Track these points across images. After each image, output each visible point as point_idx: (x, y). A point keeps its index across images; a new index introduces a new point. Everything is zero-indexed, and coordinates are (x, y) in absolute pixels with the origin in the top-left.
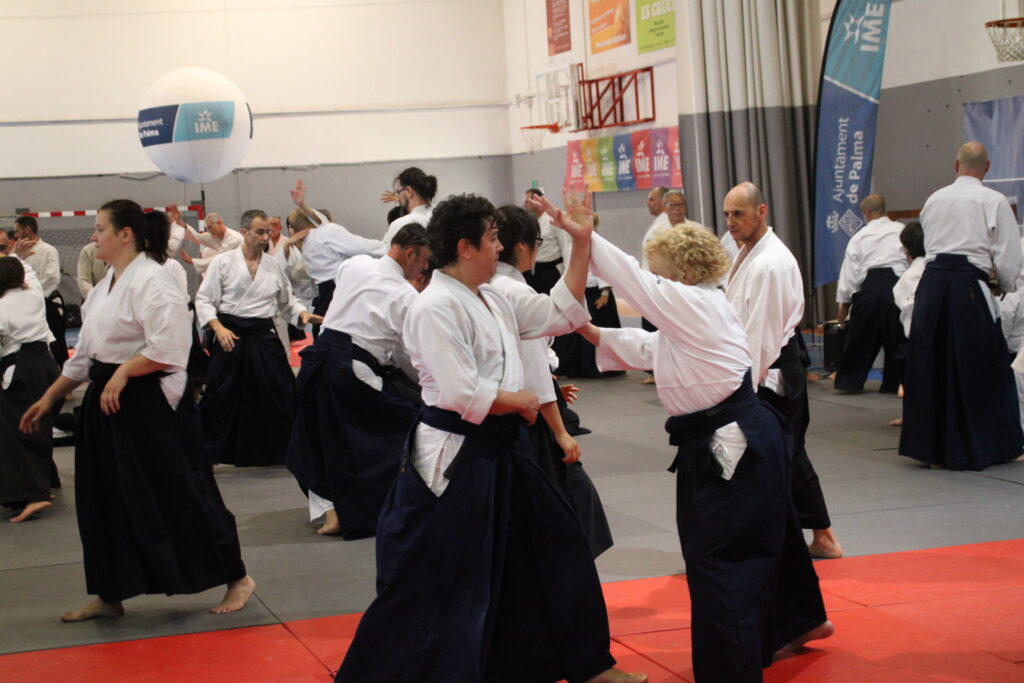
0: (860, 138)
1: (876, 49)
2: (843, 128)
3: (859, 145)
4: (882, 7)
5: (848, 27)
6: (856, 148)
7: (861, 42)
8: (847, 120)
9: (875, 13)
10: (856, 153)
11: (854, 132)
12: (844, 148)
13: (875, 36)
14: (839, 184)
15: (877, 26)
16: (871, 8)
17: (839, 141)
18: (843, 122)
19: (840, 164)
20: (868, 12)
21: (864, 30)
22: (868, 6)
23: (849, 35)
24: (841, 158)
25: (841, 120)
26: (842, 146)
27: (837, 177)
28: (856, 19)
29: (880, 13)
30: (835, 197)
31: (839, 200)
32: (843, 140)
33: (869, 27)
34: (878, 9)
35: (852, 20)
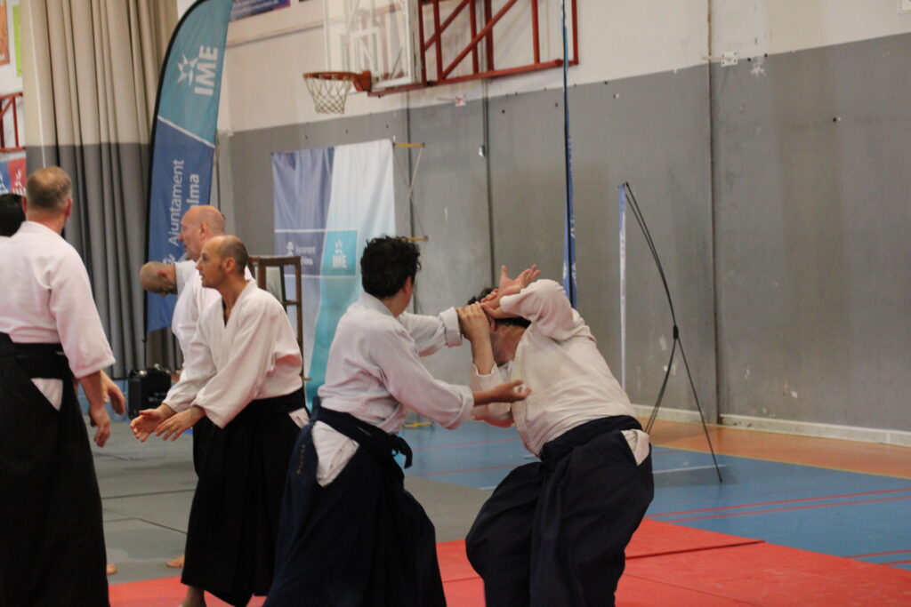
0: (197, 181)
1: (210, 92)
2: (178, 170)
3: (194, 188)
4: (216, 50)
5: (181, 67)
6: (192, 191)
7: (195, 84)
8: (182, 162)
9: (208, 56)
10: (192, 196)
11: (189, 175)
12: (180, 191)
13: (210, 79)
14: (175, 227)
15: (212, 70)
16: (205, 51)
17: (174, 183)
18: (178, 164)
19: (175, 207)
20: (201, 55)
21: (197, 72)
22: (202, 48)
23: (183, 76)
24: (176, 200)
25: (175, 162)
26: (178, 188)
27: (173, 219)
28: (189, 60)
29: (215, 57)
30: (170, 240)
31: (175, 243)
32: (178, 182)
33: (203, 70)
34: (212, 52)
35: (186, 62)
